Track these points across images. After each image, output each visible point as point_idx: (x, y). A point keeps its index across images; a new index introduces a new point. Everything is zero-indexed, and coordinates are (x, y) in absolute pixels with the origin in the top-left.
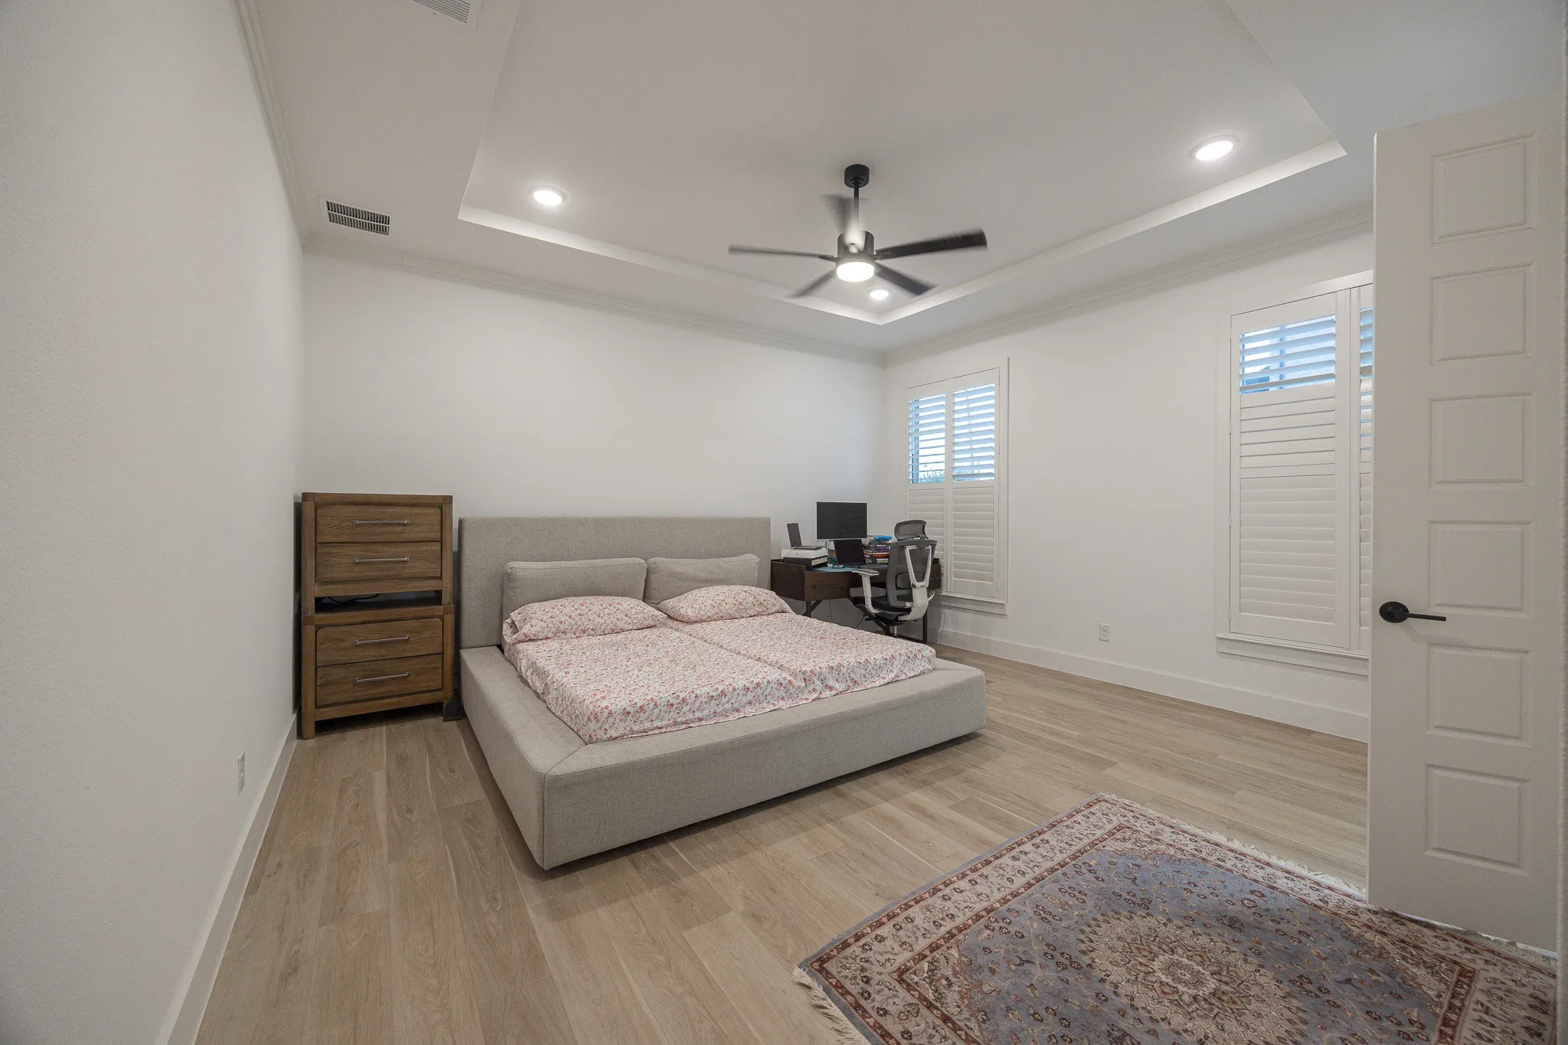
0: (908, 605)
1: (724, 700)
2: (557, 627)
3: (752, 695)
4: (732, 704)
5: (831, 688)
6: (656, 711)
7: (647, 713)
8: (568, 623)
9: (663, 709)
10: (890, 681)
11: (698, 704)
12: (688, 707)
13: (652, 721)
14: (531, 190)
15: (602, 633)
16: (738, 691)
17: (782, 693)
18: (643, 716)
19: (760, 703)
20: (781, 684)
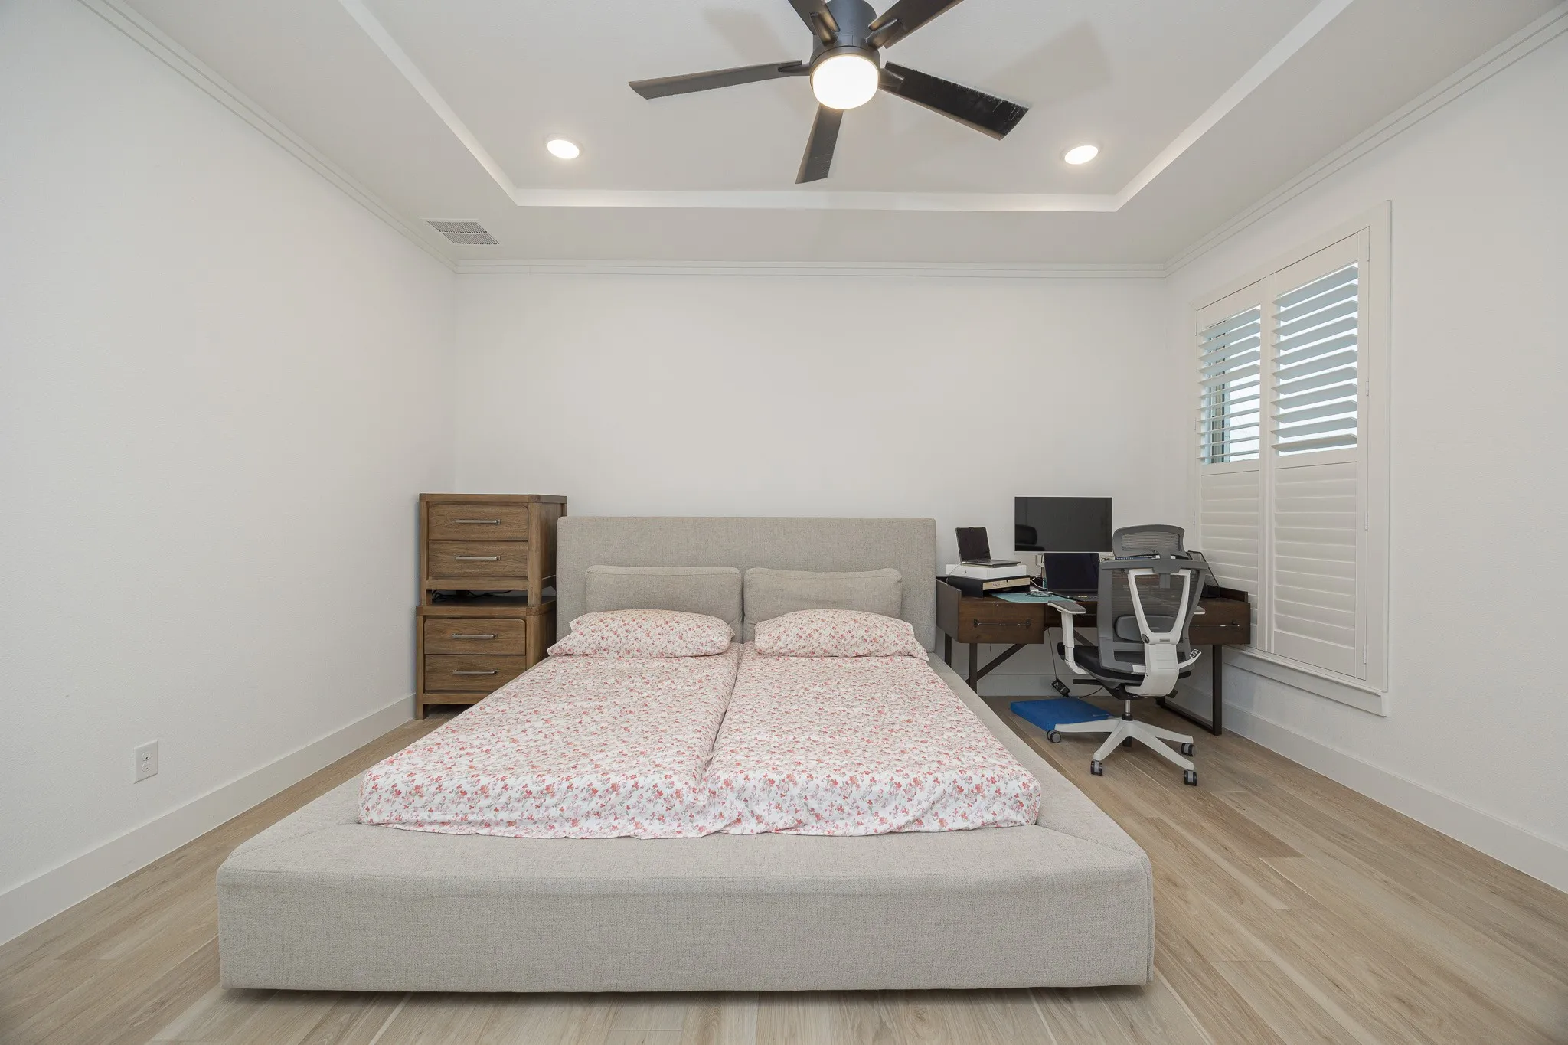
0: (1137, 669)
1: (549, 801)
2: (597, 643)
3: (601, 802)
4: (562, 810)
5: (759, 819)
6: (438, 798)
7: (424, 799)
8: (611, 639)
9: (449, 797)
10: (894, 828)
11: (504, 799)
12: (488, 801)
13: (431, 811)
14: (545, 141)
15: (649, 656)
16: (575, 792)
17: (660, 807)
18: (418, 802)
19: (616, 818)
20: (660, 794)
